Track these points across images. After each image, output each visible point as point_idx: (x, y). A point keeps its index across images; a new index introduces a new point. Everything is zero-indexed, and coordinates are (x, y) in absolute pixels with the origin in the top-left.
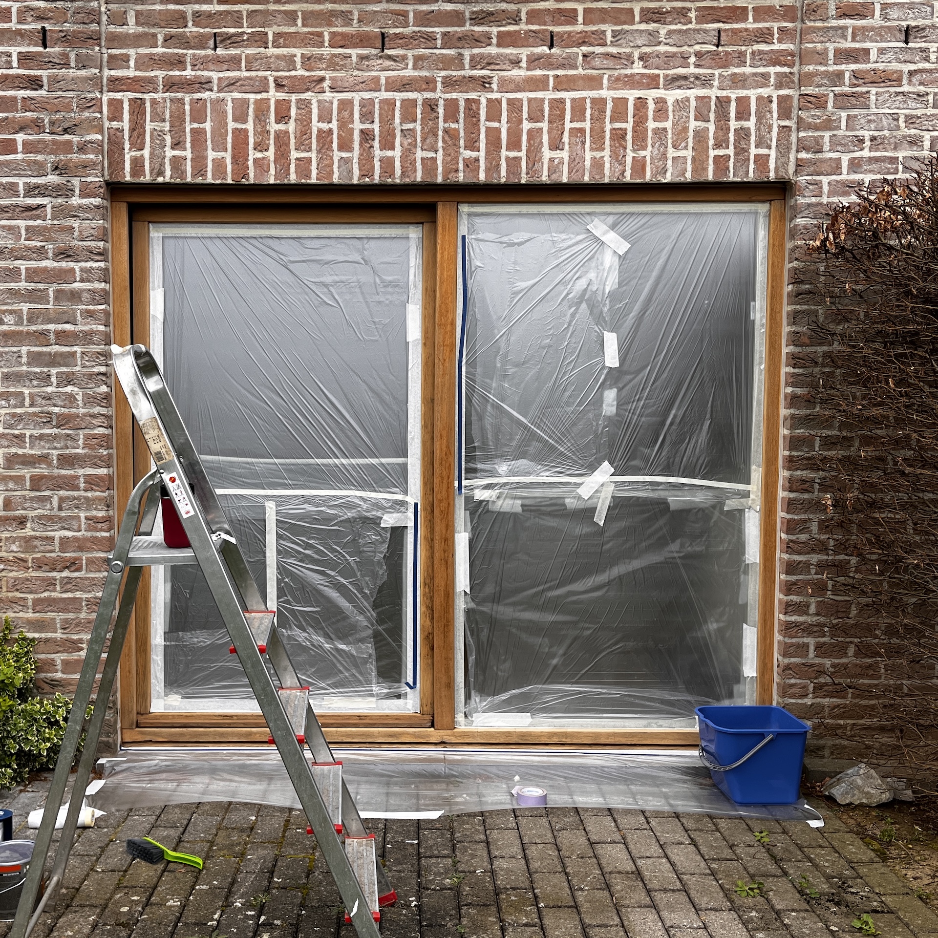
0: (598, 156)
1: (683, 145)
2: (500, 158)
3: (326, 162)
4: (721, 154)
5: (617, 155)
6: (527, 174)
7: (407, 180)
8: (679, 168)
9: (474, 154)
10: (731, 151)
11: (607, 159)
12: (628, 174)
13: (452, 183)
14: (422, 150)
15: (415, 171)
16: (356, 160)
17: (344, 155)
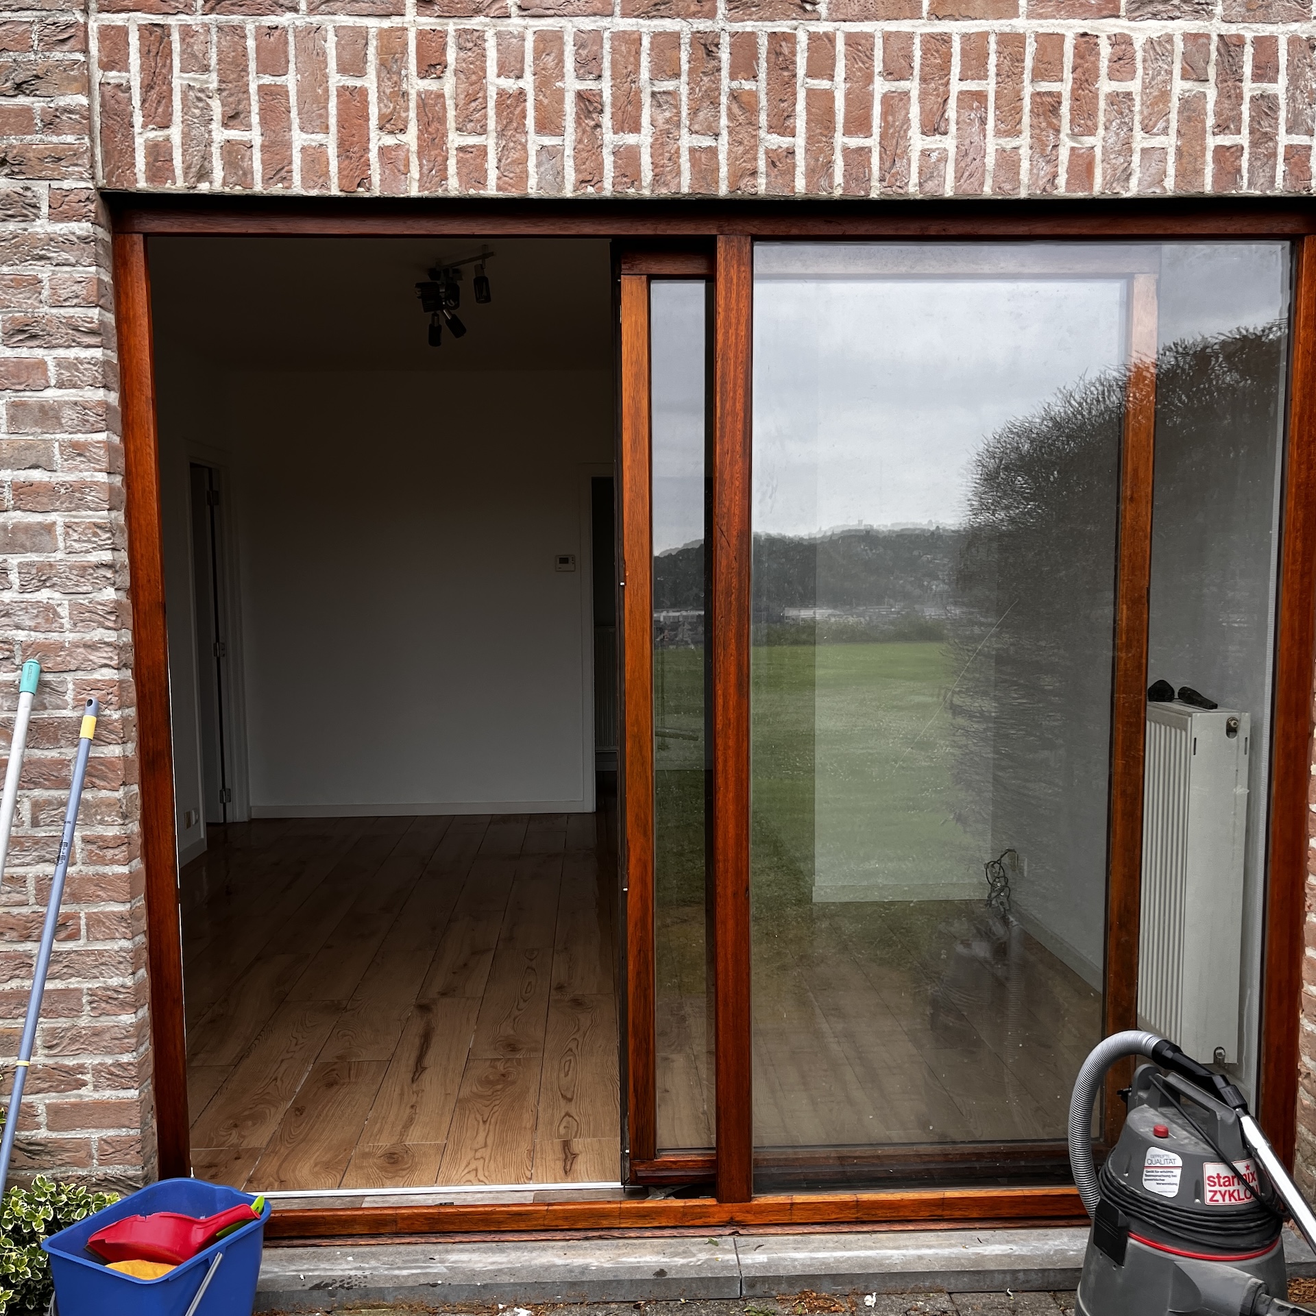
0: (1008, 147)
1: (1161, 125)
2: (833, 149)
3: (514, 155)
4: (1228, 143)
5: (1044, 145)
6: (882, 180)
7: (664, 192)
8: (1152, 171)
9: (785, 142)
10: (1244, 139)
11: (1025, 152)
12: (1062, 180)
13: (746, 196)
14: (691, 132)
15: (679, 174)
16: (569, 151)
17: (548, 141)
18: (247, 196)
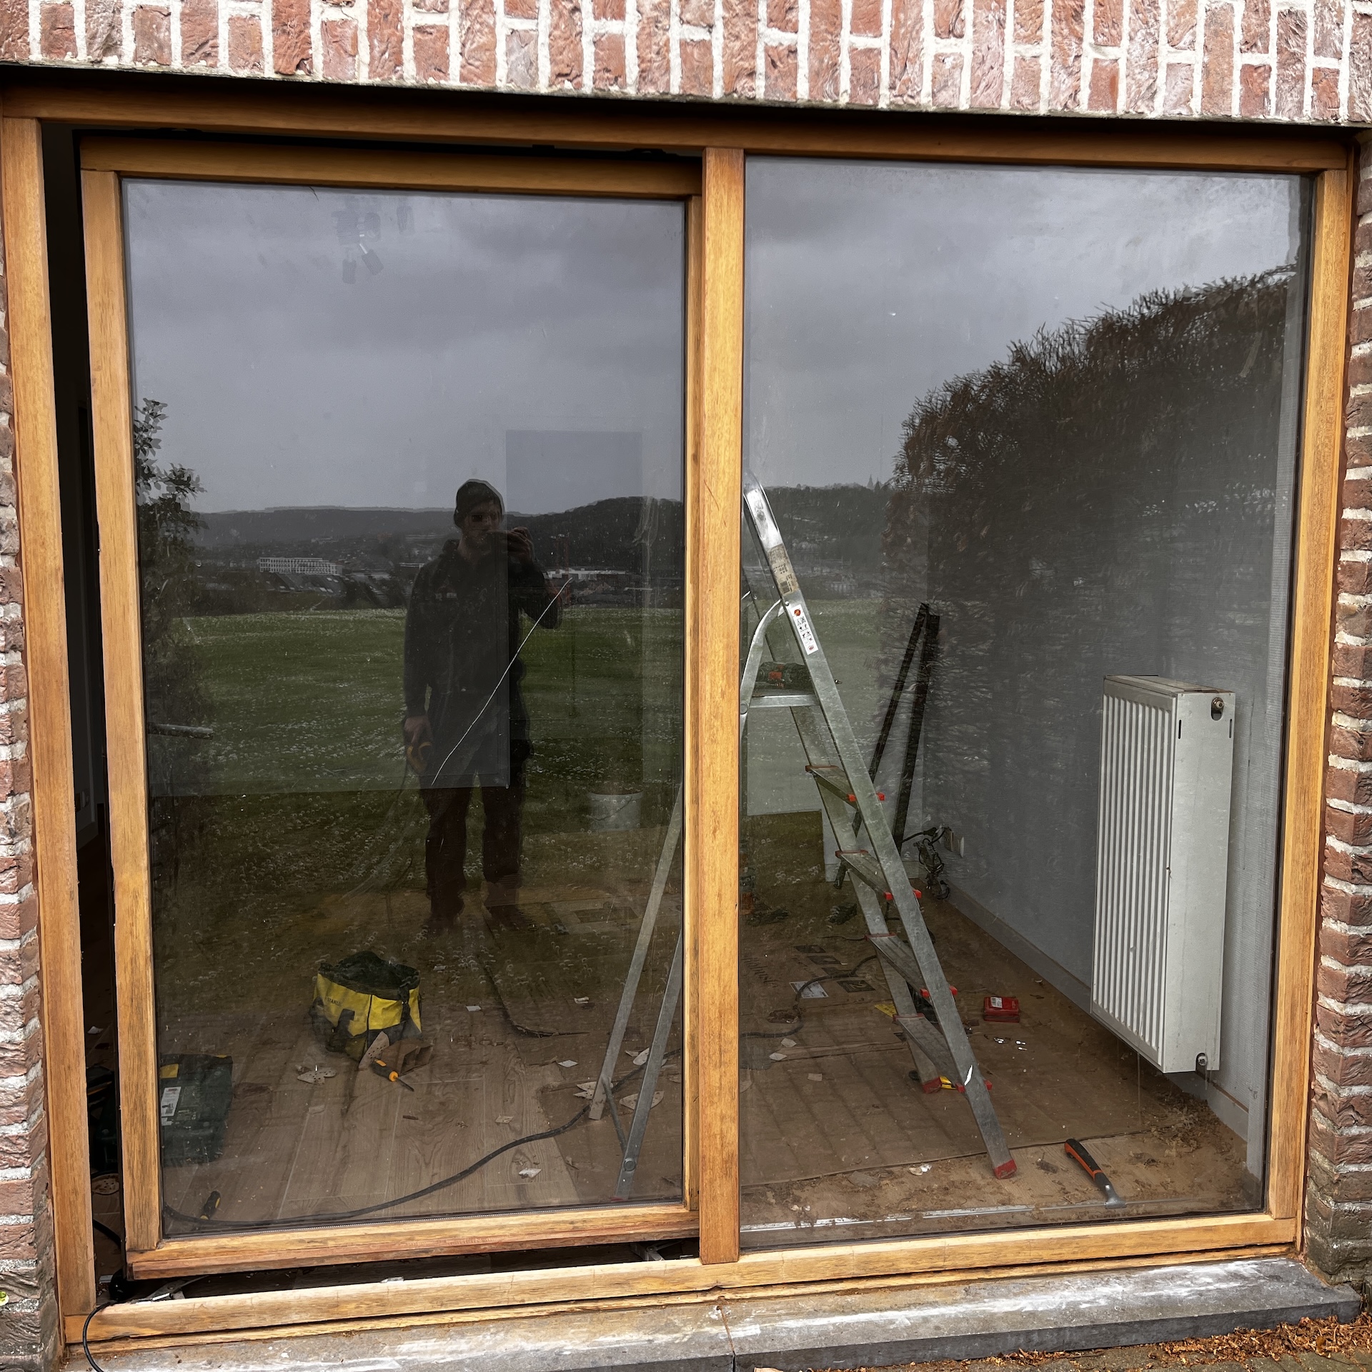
0: (1028, 56)
1: (1188, 38)
2: (839, 48)
3: (481, 40)
4: (1256, 63)
5: (1065, 54)
6: (892, 87)
7: (651, 91)
8: (1179, 89)
9: (786, 38)
10: (1271, 59)
11: (1045, 62)
12: (1084, 96)
13: (743, 101)
14: (682, 21)
15: (668, 70)
16: (543, 39)
17: (521, 24)
18: (164, 75)
